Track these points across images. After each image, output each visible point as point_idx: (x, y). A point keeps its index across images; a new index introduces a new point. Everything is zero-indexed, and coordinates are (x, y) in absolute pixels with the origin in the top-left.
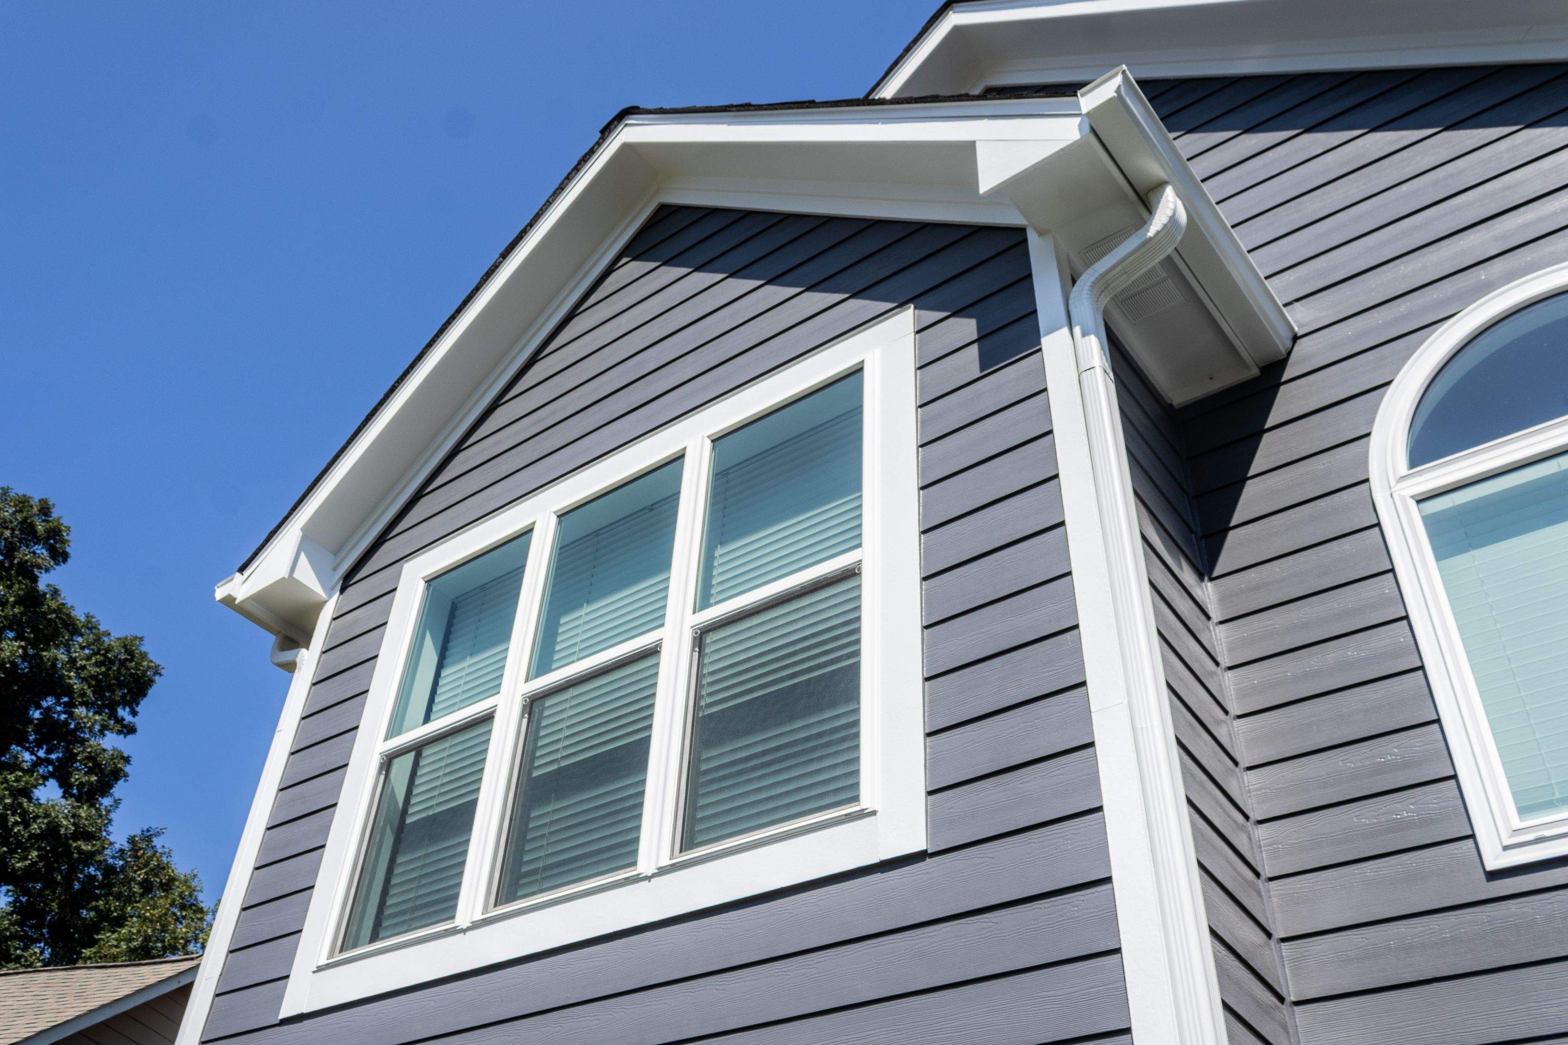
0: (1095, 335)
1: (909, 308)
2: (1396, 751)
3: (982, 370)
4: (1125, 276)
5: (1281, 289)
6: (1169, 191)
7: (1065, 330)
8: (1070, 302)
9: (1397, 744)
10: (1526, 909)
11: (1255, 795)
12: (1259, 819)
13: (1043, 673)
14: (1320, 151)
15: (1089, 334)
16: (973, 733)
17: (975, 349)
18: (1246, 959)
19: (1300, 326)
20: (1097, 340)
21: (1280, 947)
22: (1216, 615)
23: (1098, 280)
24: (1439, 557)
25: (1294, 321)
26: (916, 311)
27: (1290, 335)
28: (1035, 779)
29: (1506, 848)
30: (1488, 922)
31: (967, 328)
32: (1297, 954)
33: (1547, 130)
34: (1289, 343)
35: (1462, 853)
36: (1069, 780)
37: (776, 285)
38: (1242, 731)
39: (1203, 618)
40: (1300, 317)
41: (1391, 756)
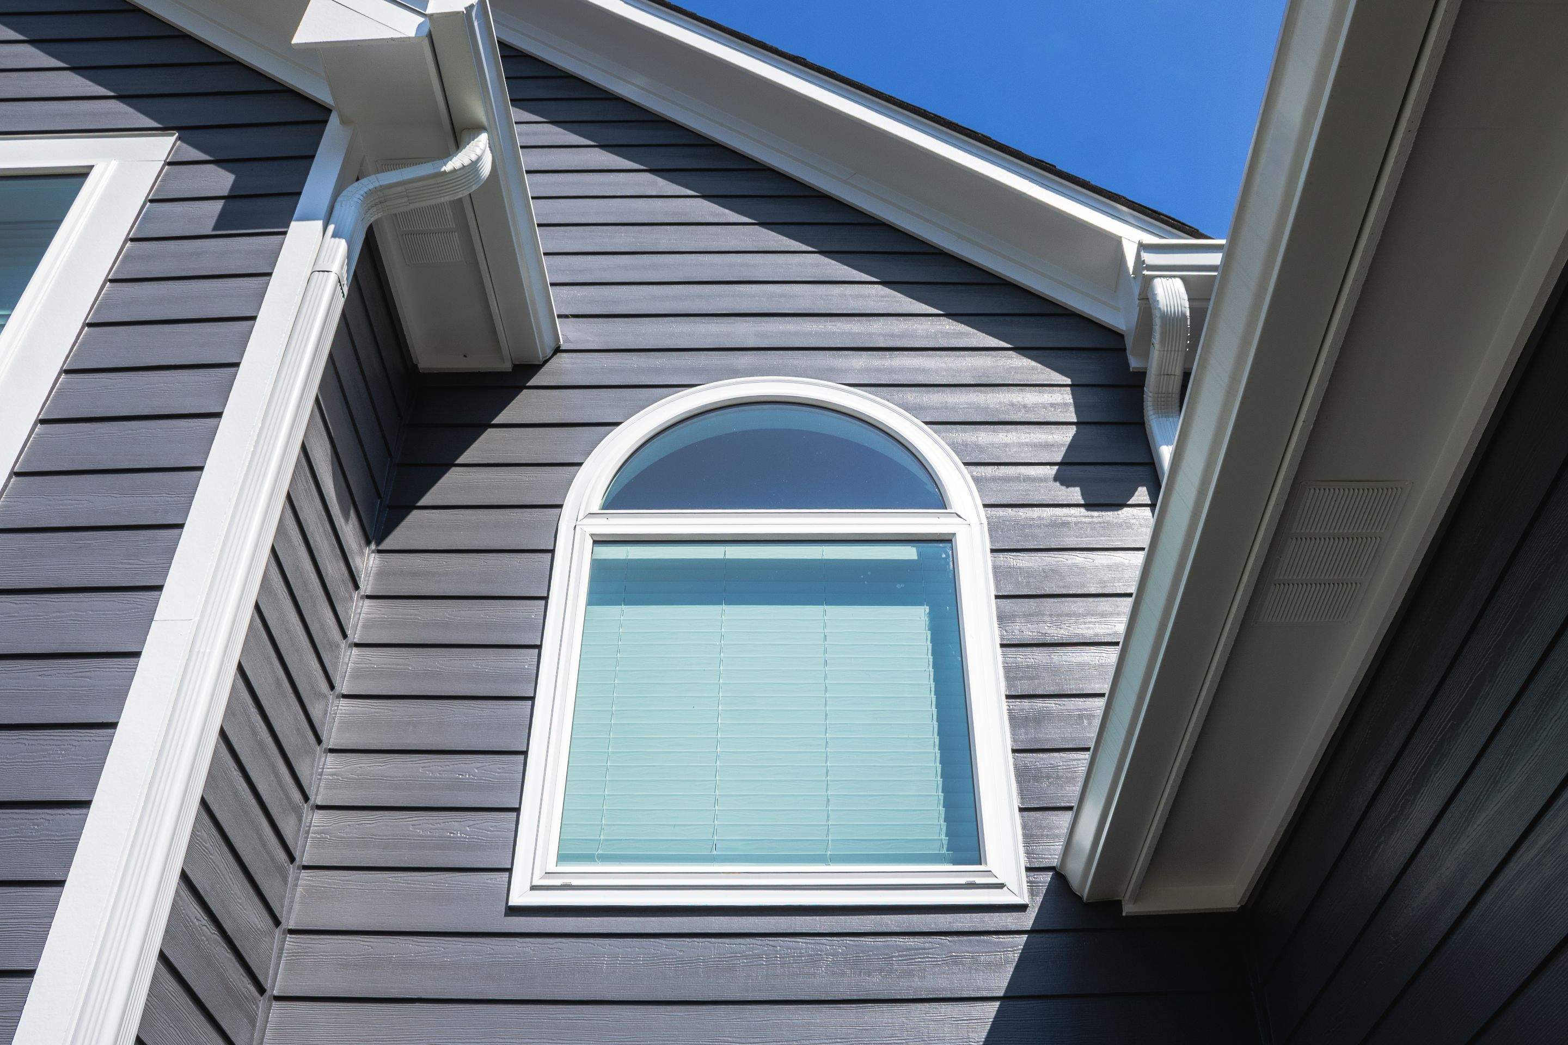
0: (347, 241)
1: (172, 135)
2: (476, 771)
3: (214, 229)
4: (406, 199)
5: (560, 300)
6: (483, 138)
7: (319, 224)
8: (339, 199)
9: (479, 765)
10: (527, 950)
11: (326, 779)
12: (319, 804)
13: (122, 563)
14: (654, 193)
15: (340, 237)
16: (15, 605)
17: (218, 206)
18: (232, 936)
19: (565, 341)
20: (346, 246)
21: (285, 938)
22: (367, 586)
23: (376, 190)
24: (591, 602)
25: (562, 335)
26: (179, 142)
27: (553, 346)
28: (57, 675)
29: (533, 888)
30: (490, 954)
31: (222, 180)
32: (298, 949)
33: (833, 262)
34: (549, 352)
35: (494, 884)
36: (94, 686)
37: (38, 48)
38: (341, 712)
39: (350, 585)
40: (568, 333)
41: (469, 775)
